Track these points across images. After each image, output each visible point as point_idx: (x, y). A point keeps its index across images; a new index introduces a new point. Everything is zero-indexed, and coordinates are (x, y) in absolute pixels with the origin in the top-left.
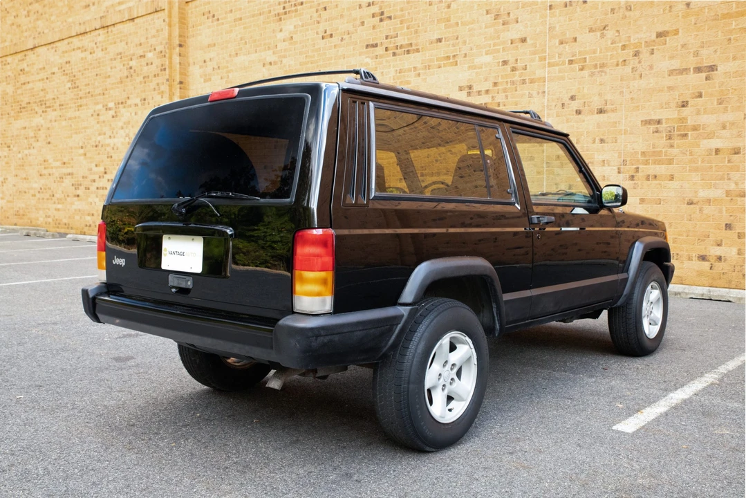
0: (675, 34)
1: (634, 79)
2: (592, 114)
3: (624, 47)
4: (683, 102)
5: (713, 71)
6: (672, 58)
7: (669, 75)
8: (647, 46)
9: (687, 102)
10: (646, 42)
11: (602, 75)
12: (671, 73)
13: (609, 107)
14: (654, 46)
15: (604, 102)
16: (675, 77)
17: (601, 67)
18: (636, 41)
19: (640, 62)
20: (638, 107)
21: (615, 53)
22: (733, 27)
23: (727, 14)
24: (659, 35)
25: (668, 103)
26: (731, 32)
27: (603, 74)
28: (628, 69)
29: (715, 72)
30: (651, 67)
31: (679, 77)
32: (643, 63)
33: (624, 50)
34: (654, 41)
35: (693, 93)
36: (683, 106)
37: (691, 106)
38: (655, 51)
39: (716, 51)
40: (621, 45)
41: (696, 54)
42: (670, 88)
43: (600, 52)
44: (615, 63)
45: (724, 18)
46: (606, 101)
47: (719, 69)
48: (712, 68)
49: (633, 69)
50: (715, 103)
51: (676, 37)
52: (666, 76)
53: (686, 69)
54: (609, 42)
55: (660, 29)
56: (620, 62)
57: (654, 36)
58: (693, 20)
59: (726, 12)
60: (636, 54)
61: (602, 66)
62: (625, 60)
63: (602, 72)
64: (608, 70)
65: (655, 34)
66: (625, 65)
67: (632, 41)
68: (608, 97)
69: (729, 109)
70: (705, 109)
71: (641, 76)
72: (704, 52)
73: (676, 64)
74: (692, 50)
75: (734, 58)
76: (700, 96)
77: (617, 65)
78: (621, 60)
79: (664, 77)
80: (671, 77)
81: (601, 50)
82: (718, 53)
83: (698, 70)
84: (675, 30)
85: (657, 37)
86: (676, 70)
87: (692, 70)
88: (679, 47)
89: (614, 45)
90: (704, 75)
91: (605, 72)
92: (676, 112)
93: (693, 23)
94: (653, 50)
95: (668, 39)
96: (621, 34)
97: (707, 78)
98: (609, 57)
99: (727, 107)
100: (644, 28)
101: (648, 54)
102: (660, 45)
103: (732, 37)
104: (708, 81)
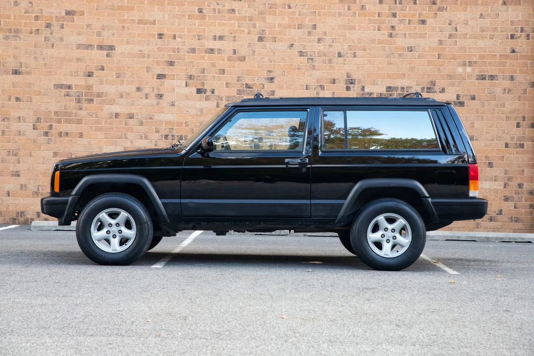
0: (81, 15)
1: (47, 47)
2: (8, 74)
3: (37, 18)
4: (89, 72)
5: (112, 50)
6: (79, 34)
7: (77, 49)
8: (58, 21)
9: (93, 73)
10: (57, 17)
11: (16, 40)
12: (79, 46)
13: (23, 69)
14: (64, 22)
15: (19, 64)
16: (82, 51)
17: (15, 32)
18: (48, 15)
19: (52, 33)
20: (50, 72)
21: (29, 21)
22: (126, 17)
23: (121, 6)
24: (68, 13)
25: (76, 72)
26: (124, 21)
27: (18, 39)
28: (41, 38)
29: (114, 51)
30: (62, 39)
31: (85, 51)
32: (54, 34)
33: (37, 20)
34: (63, 17)
35: (97, 66)
36: (89, 76)
37: (96, 76)
38: (65, 26)
39: (113, 34)
40: (34, 15)
41: (99, 34)
42: (78, 60)
43: (15, 19)
44: (29, 31)
45: (119, 10)
46: (21, 63)
47: (116, 49)
48: (112, 48)
49: (45, 38)
50: (115, 76)
51: (82, 17)
52: (75, 49)
53: (91, 45)
54: (23, 11)
55: (69, 9)
56: (33, 31)
57: (63, 14)
58: (95, 6)
59: (120, 4)
60: (48, 26)
61: (17, 31)
62: (38, 30)
63: (17, 36)
64: (22, 37)
65: (64, 11)
66: (38, 34)
67: (44, 14)
68: (23, 60)
69: (125, 82)
70: (107, 80)
71: (53, 46)
72: (105, 34)
73: (83, 40)
74: (95, 31)
75: (128, 43)
76: (103, 69)
77: (31, 33)
78: (34, 29)
79: (73, 50)
80: (79, 50)
81: (15, 16)
82: (115, 36)
83: (101, 47)
84: (81, 11)
85: (66, 14)
86: (83, 45)
87: (95, 46)
88: (85, 26)
89: (27, 14)
90: (105, 52)
91: (20, 38)
92: (84, 80)
93: (95, 8)
94: (63, 24)
95: (75, 17)
96: (33, 6)
97: (108, 55)
98: (23, 24)
99: (123, 80)
100: (55, 4)
101: (59, 28)
102: (68, 21)
103: (125, 26)
104: (108, 58)
